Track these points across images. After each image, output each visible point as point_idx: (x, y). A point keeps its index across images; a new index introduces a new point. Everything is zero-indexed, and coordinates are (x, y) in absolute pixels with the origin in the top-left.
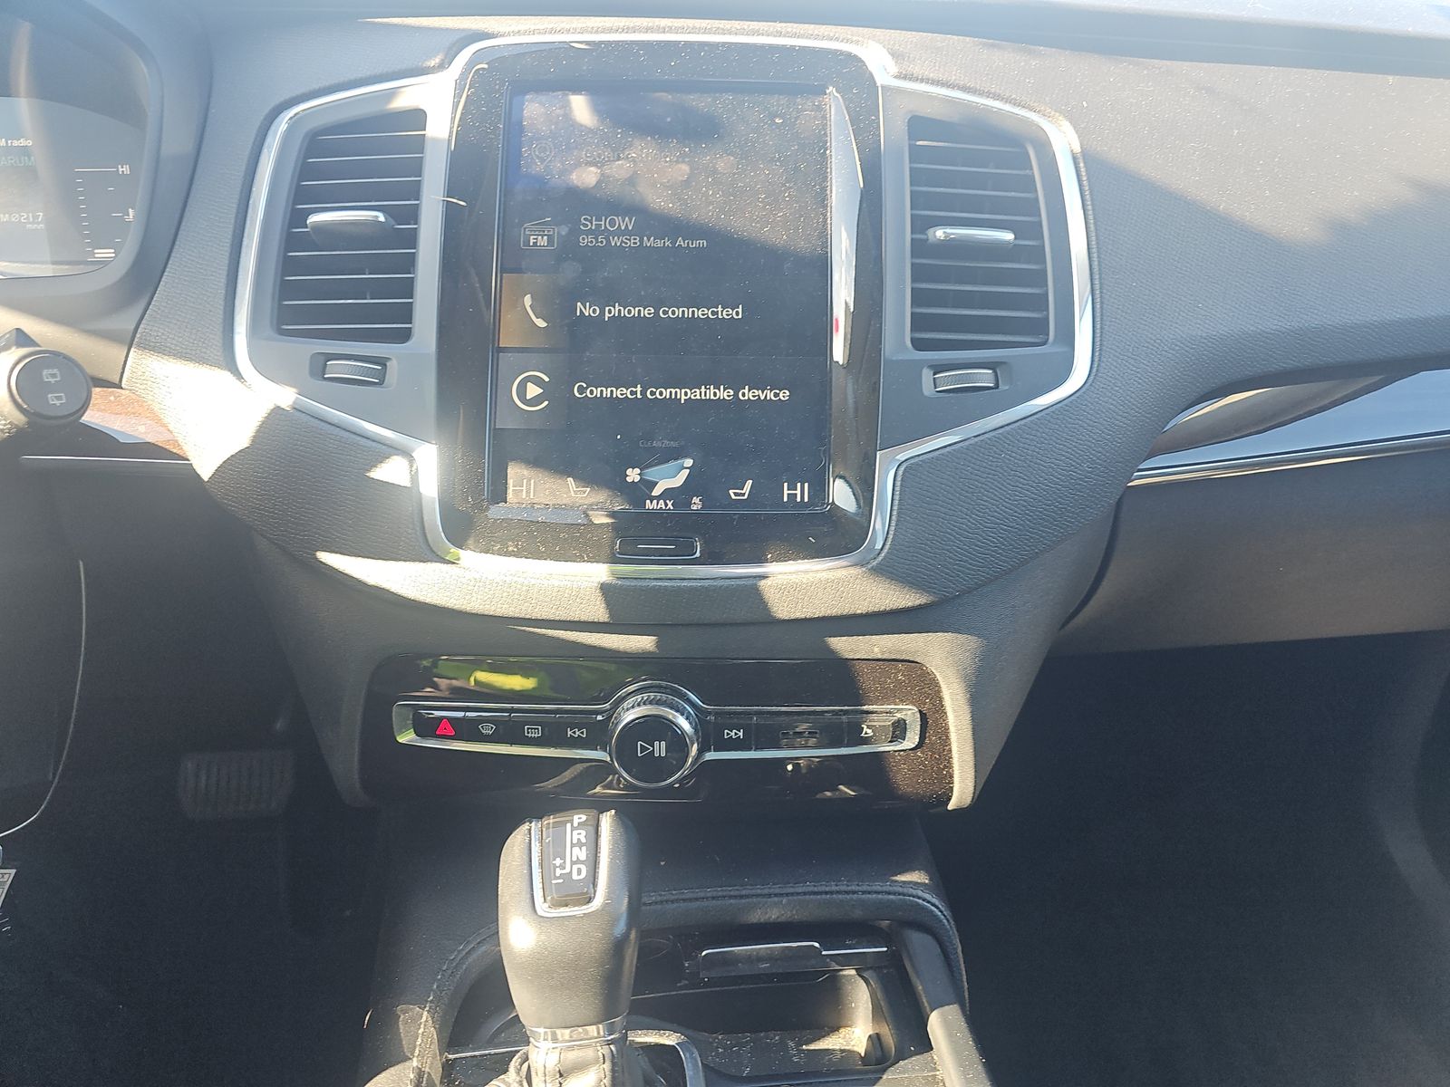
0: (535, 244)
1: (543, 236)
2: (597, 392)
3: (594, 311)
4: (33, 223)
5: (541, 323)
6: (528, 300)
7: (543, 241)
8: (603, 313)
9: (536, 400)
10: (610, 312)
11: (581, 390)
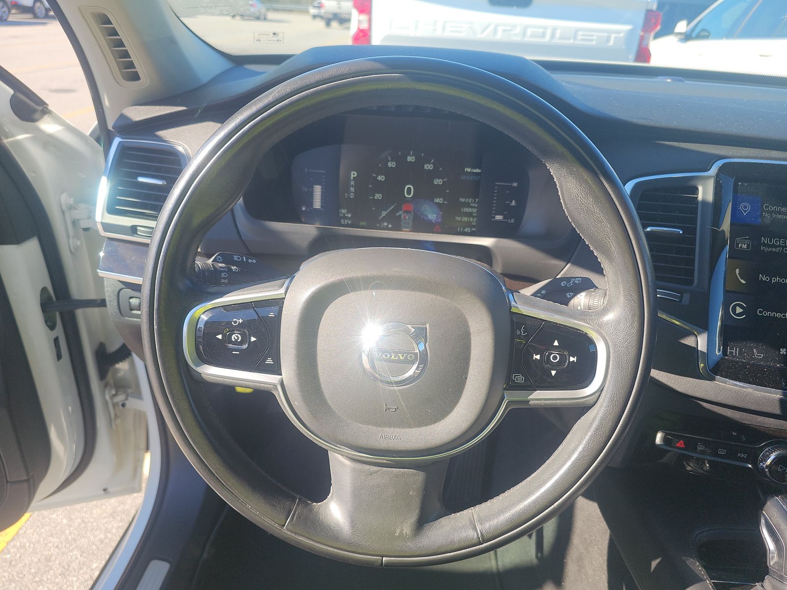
0: (741, 247)
1: (745, 244)
2: (768, 314)
3: (767, 279)
4: (473, 203)
5: (743, 282)
6: (737, 271)
7: (745, 246)
8: (771, 280)
9: (740, 314)
10: (774, 280)
11: (761, 312)
